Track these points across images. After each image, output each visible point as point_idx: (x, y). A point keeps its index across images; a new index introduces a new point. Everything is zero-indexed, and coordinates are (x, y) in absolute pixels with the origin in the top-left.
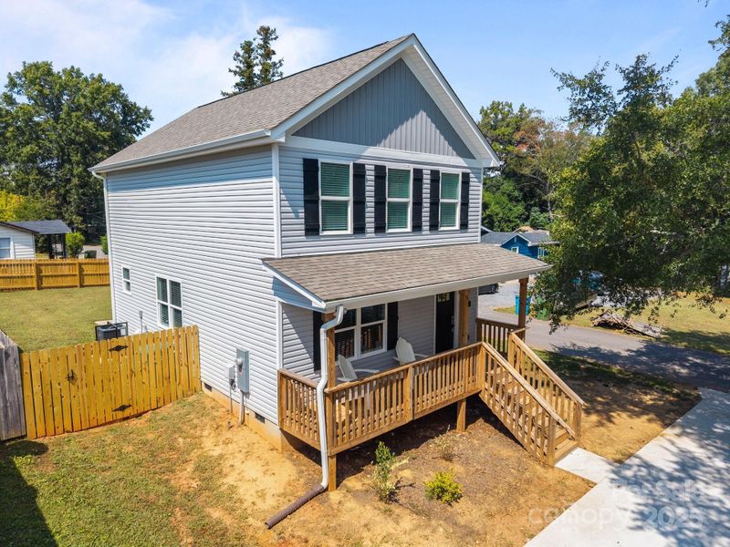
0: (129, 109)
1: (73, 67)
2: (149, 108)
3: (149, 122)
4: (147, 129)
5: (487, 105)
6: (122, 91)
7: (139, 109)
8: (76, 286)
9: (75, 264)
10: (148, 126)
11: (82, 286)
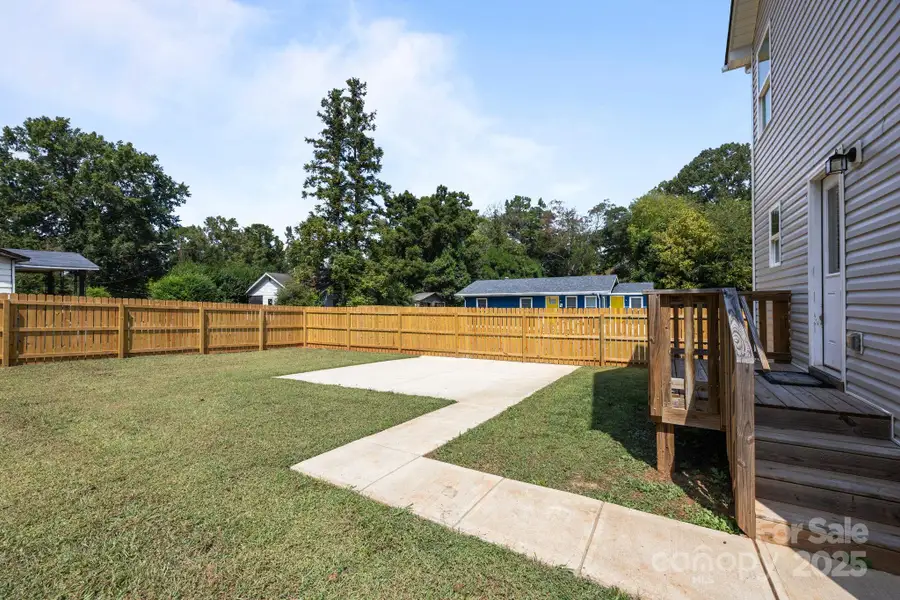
0: (162, 182)
1: (94, 133)
2: (186, 185)
3: (185, 197)
4: (182, 205)
5: (511, 198)
6: (155, 163)
7: (174, 184)
8: (115, 356)
9: (116, 309)
10: (184, 202)
11: (127, 354)
